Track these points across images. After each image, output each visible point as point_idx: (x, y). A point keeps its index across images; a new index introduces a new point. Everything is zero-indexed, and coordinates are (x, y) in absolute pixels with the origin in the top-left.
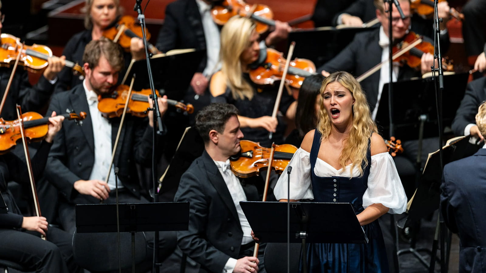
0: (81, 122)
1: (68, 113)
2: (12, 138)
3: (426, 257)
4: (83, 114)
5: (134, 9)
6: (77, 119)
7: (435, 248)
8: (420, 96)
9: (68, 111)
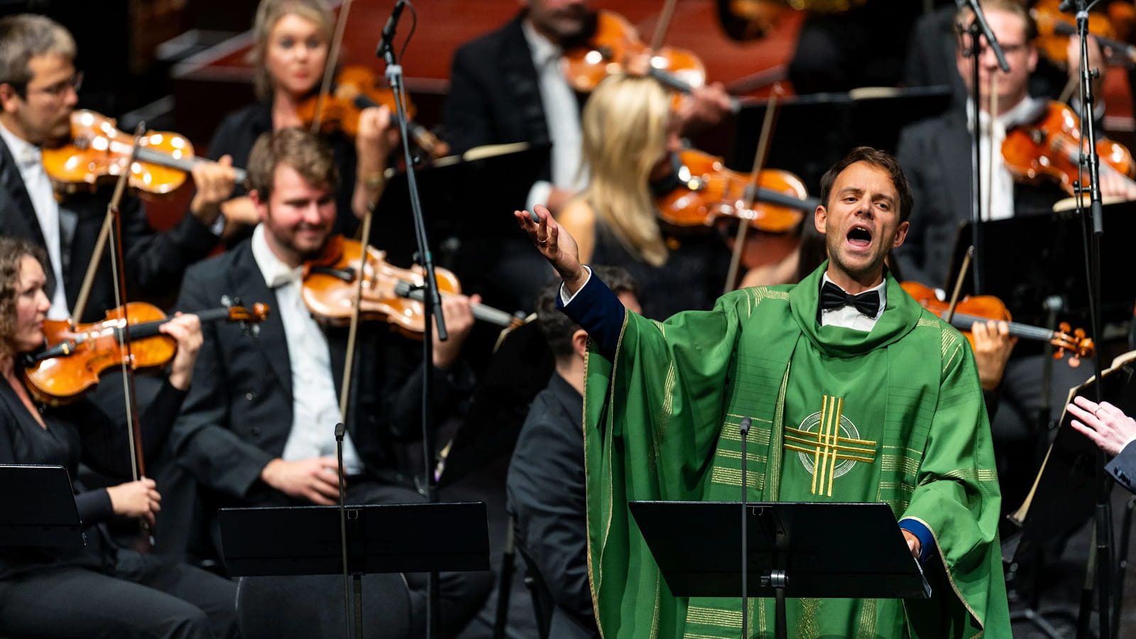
0: (256, 329)
1: (225, 307)
2: (89, 367)
3: (1064, 629)
4: (260, 308)
5: (376, 52)
6: (246, 321)
7: (1086, 609)
8: (1045, 253)
9: (226, 301)
